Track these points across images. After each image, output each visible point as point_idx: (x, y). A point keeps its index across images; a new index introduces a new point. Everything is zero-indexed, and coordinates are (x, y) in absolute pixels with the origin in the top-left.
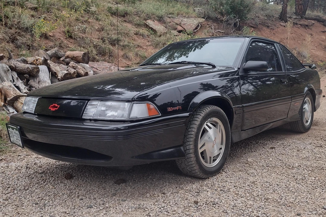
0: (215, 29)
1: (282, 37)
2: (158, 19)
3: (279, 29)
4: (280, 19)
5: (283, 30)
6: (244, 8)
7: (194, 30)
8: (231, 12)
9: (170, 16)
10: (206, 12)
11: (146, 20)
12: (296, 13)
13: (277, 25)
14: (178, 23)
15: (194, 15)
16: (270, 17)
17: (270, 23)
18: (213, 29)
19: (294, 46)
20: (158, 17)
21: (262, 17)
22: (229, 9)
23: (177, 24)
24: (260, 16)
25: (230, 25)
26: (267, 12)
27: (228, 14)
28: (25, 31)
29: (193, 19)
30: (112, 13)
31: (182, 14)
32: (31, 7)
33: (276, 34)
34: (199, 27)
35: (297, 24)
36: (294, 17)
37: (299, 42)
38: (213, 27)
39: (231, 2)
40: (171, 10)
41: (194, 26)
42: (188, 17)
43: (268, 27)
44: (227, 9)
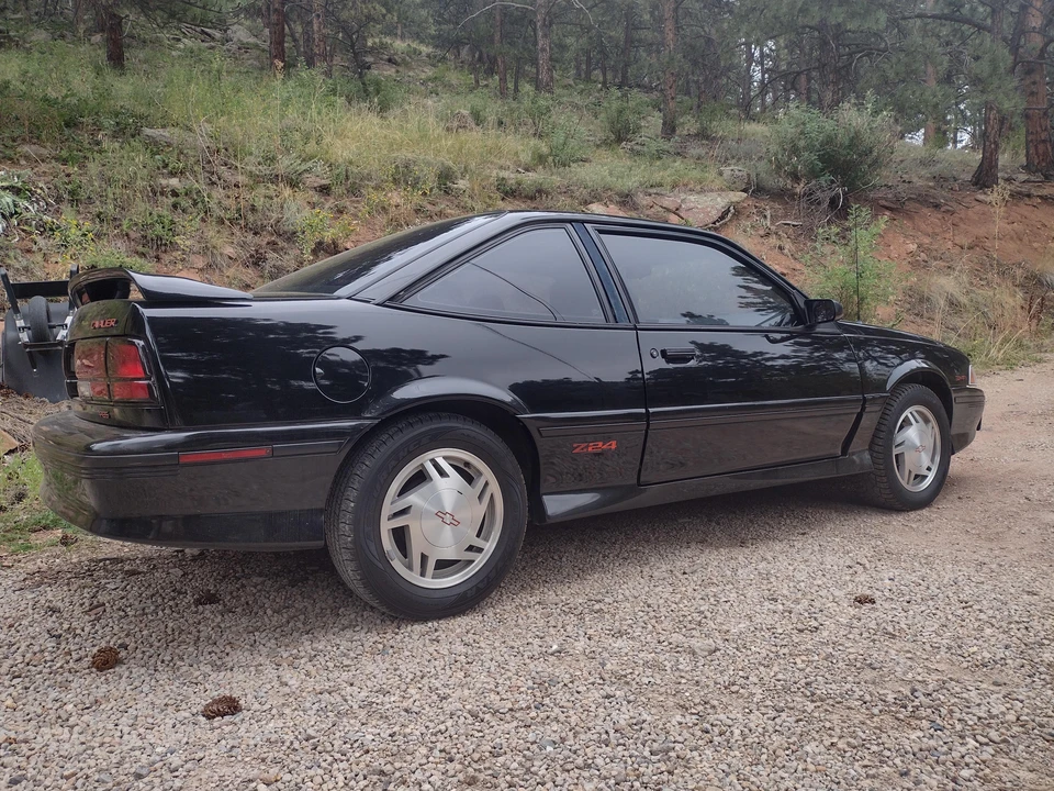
0: (774, 218)
1: (981, 231)
2: (618, 199)
3: (970, 212)
4: (975, 184)
5: (983, 214)
6: (860, 156)
7: (714, 223)
8: (822, 170)
9: (651, 191)
10: (753, 176)
11: (586, 203)
12: (1027, 168)
13: (967, 199)
14: (672, 207)
15: (718, 183)
16: (946, 180)
17: (942, 195)
18: (769, 217)
19: (1019, 258)
20: (621, 195)
21: (919, 183)
22: (816, 162)
23: (668, 210)
24: (915, 180)
25: (819, 204)
26: (936, 169)
27: (814, 174)
28: (289, 240)
29: (715, 194)
30: (506, 193)
31: (685, 185)
32: (316, 185)
33: (962, 225)
34: (730, 215)
35: (1029, 196)
36: (1023, 177)
37: (1035, 245)
38: (768, 213)
39: (822, 142)
40: (657, 177)
41: (714, 212)
42: (702, 191)
43: (937, 206)
44: (812, 163)
